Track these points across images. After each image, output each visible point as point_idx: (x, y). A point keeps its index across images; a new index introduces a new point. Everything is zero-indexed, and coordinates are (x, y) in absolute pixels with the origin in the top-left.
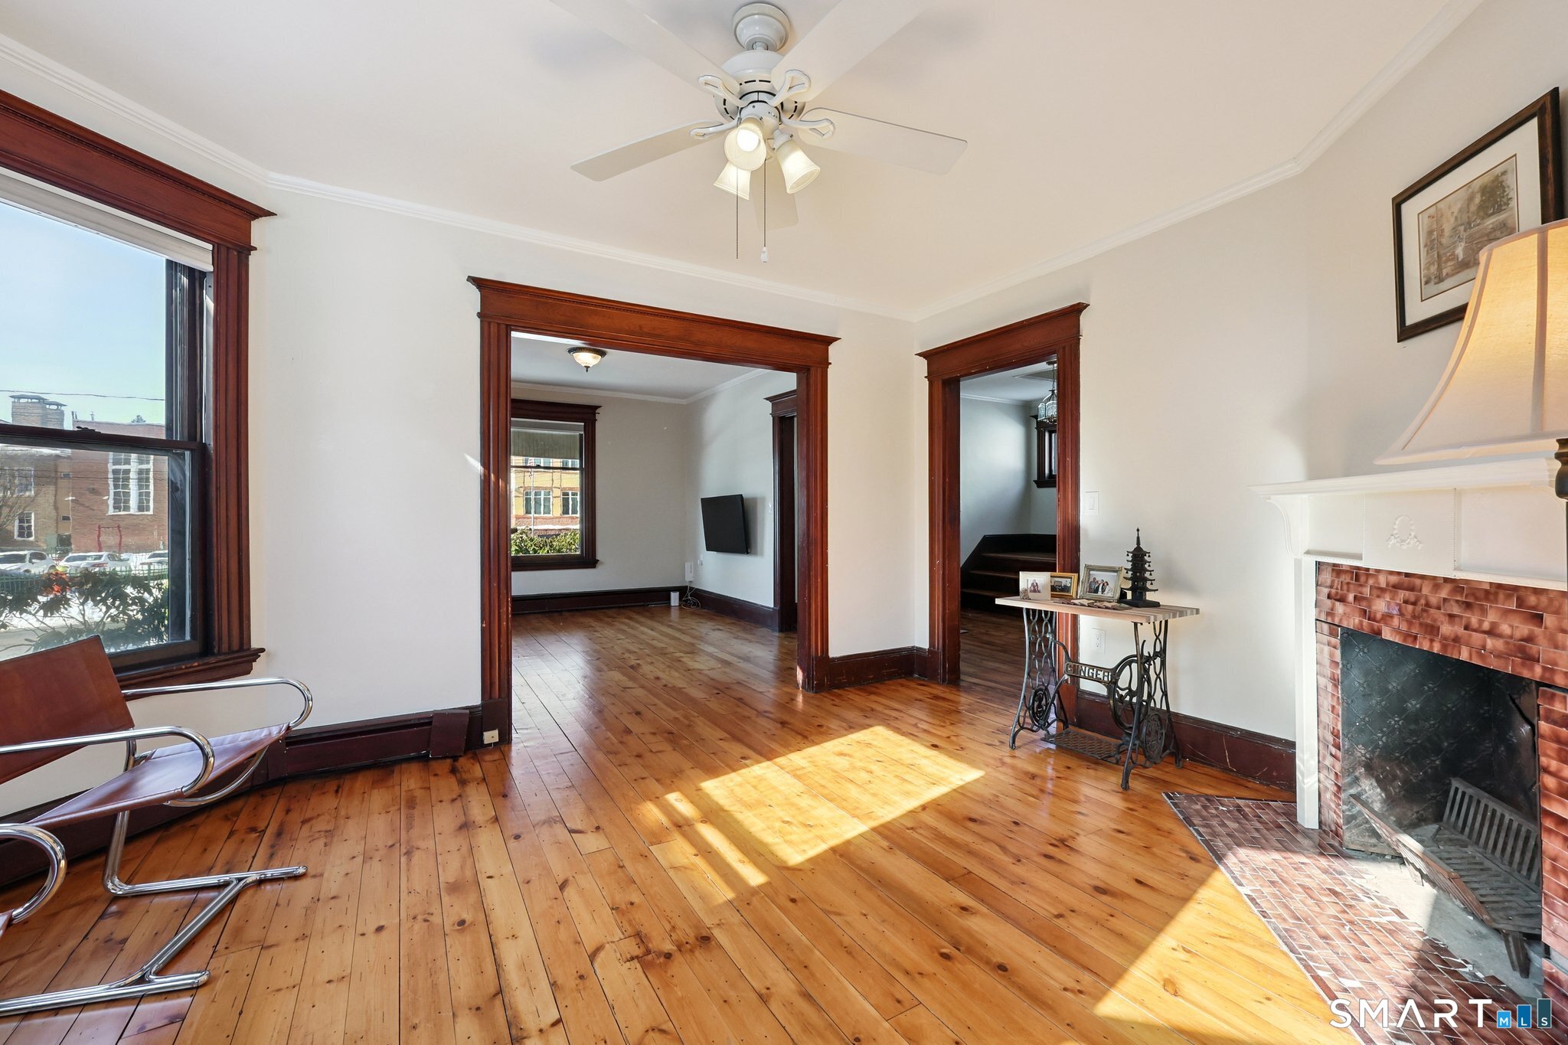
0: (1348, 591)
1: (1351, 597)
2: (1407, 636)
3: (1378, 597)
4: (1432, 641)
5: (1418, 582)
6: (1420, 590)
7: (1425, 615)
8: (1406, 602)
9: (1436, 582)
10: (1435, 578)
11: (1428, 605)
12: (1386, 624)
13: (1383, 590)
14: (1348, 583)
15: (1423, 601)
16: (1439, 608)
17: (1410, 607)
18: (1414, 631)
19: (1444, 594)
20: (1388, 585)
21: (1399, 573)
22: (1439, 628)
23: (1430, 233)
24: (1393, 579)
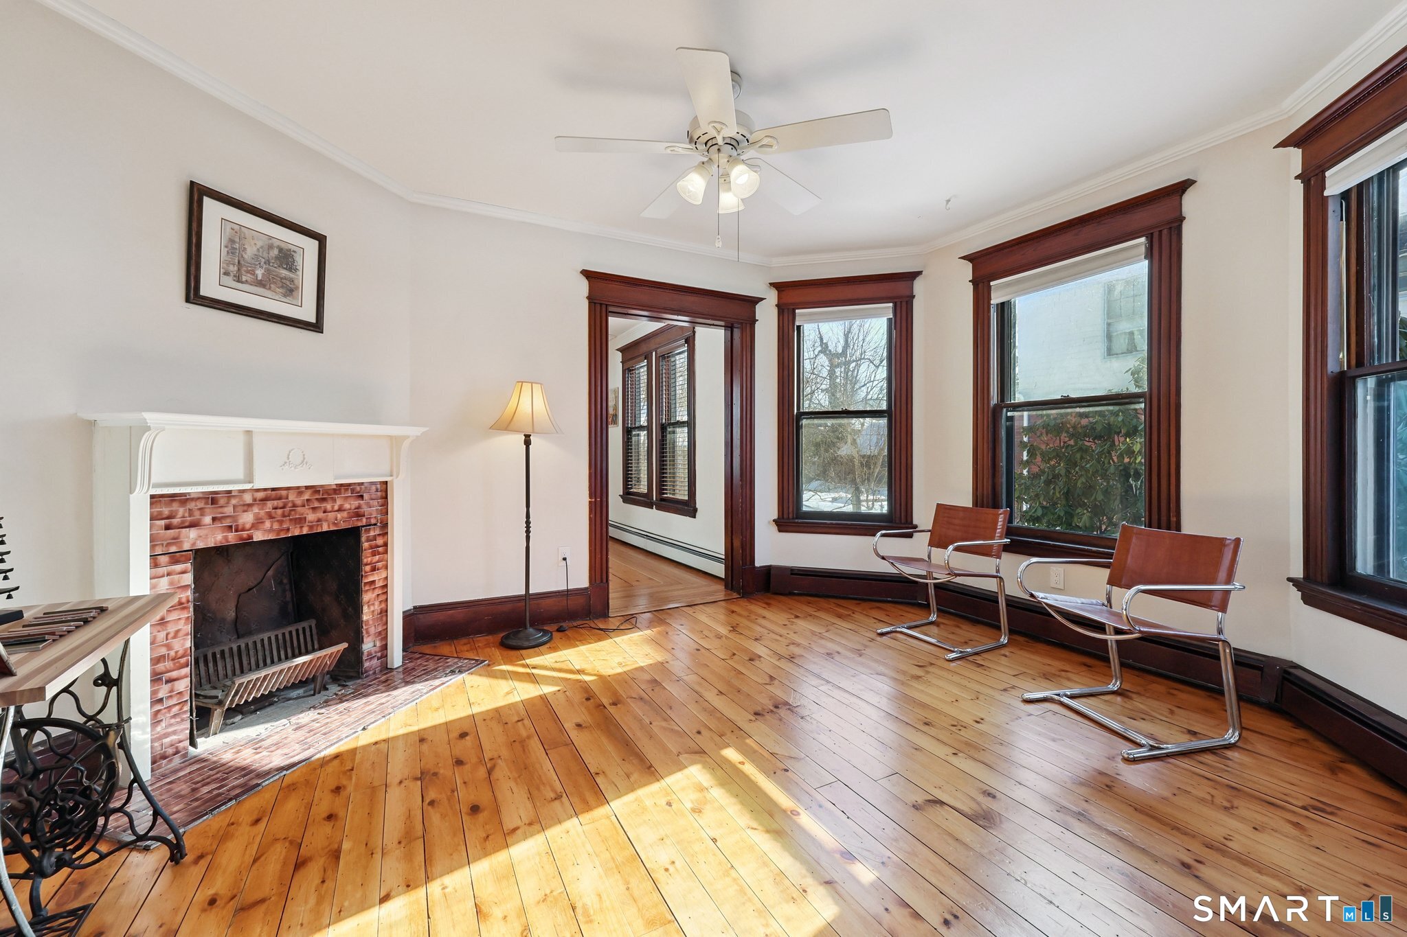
0: (202, 515)
1: (207, 519)
2: (279, 531)
3: (244, 511)
4: (301, 527)
5: (284, 493)
6: (287, 498)
7: (293, 513)
8: (275, 508)
9: (299, 490)
10: (298, 488)
11: (294, 506)
12: (257, 529)
13: (250, 505)
14: (201, 509)
15: (290, 505)
16: (304, 506)
17: (279, 512)
18: (285, 526)
19: (306, 496)
20: (255, 500)
21: (265, 490)
22: (305, 518)
23: (232, 241)
24: (260, 495)
